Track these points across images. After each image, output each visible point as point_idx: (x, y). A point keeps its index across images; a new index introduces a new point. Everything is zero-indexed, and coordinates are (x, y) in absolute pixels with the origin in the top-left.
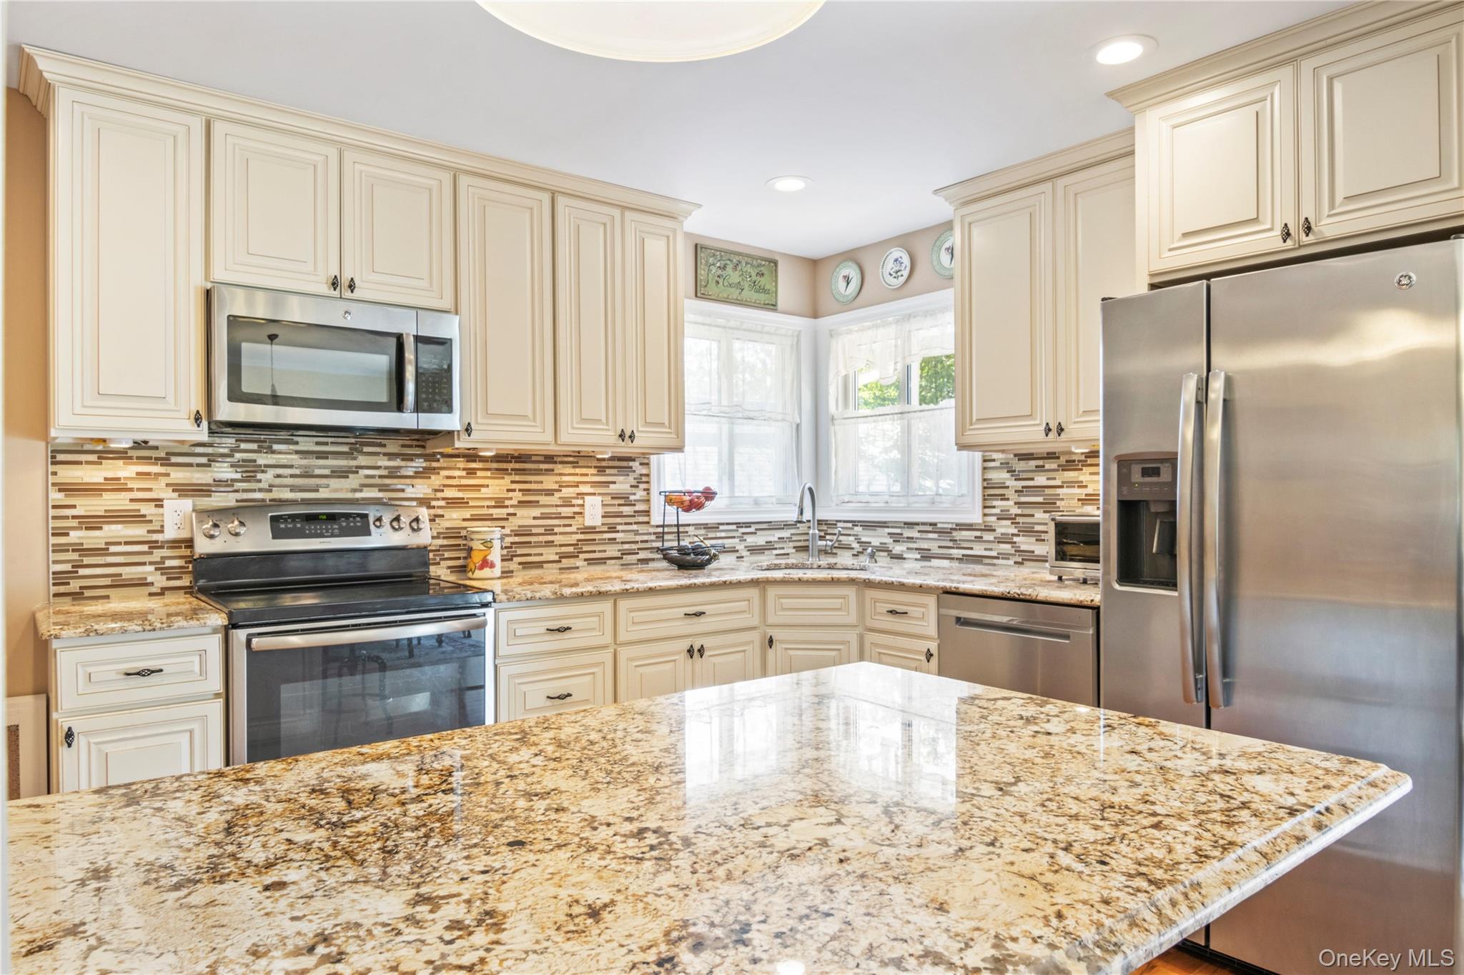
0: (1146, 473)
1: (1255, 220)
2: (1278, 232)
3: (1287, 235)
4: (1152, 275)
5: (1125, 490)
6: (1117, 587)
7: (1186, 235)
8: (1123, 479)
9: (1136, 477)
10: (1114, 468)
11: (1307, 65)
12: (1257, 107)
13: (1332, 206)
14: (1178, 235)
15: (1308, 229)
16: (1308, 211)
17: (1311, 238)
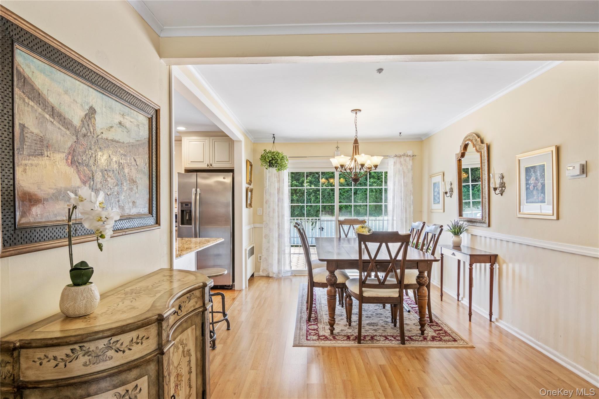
0: (186, 205)
1: (203, 162)
2: (207, 165)
3: (208, 165)
4: (185, 168)
5: (182, 208)
6: (180, 226)
7: (191, 162)
8: (182, 206)
9: (184, 205)
10: (180, 204)
11: (211, 138)
12: (204, 142)
13: (215, 162)
14: (190, 161)
15: (211, 165)
16: (211, 162)
17: (211, 167)
